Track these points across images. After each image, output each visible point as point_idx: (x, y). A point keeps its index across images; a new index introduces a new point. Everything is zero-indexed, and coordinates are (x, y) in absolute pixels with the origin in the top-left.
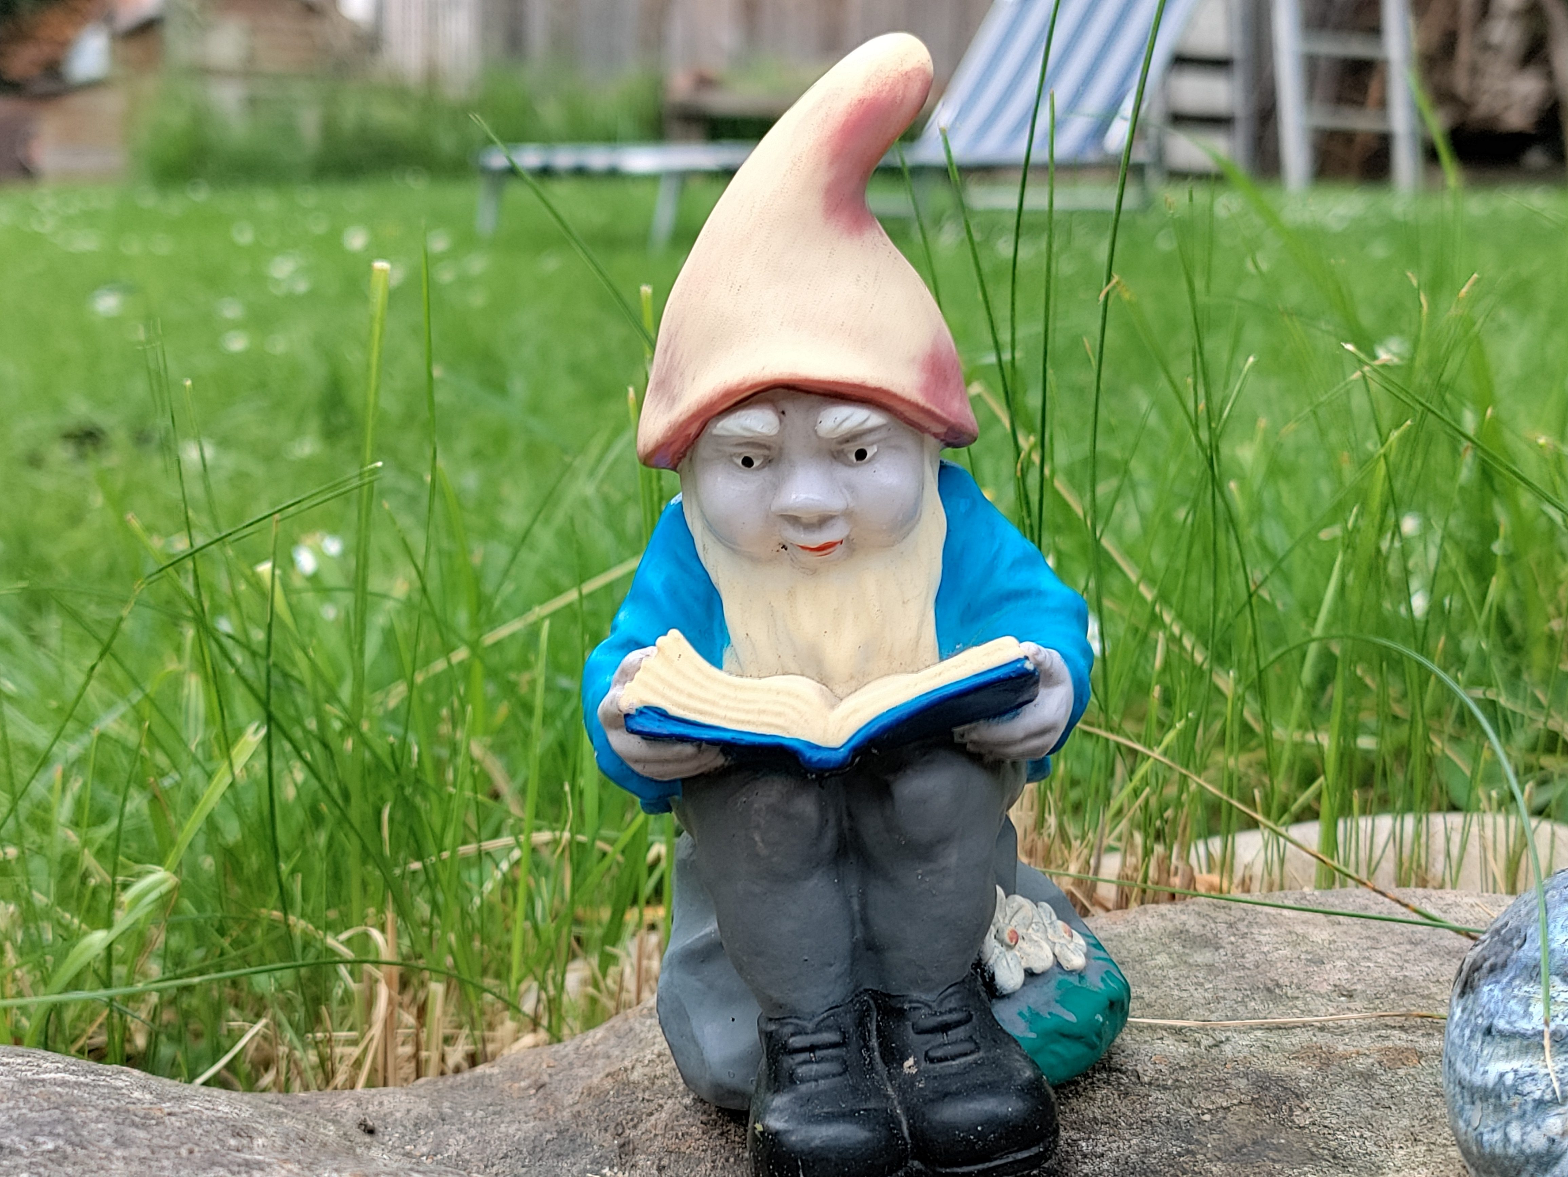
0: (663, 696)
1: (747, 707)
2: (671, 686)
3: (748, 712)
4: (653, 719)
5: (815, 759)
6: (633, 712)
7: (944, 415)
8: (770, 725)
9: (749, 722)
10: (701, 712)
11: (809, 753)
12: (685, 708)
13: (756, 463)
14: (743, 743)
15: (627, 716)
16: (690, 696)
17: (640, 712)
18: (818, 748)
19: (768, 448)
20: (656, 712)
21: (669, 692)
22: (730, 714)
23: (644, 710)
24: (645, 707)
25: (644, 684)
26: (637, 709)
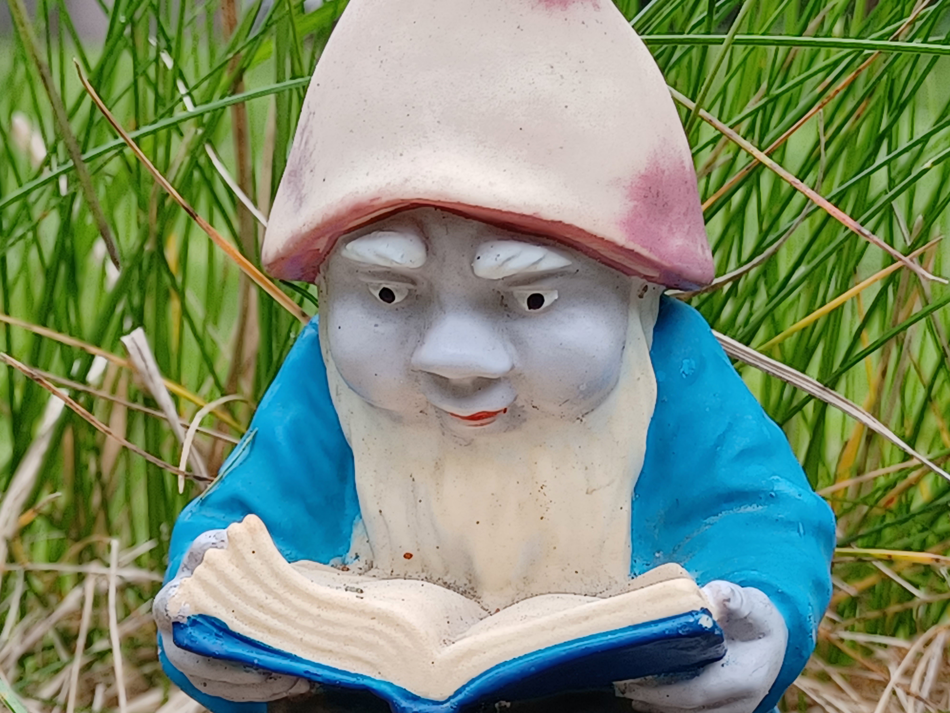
0: (224, 603)
1: (331, 630)
2: (237, 590)
3: (330, 637)
4: (210, 633)
6: (185, 621)
10: (270, 630)
11: (402, 703)
12: (252, 622)
13: (398, 299)
15: (176, 624)
16: (261, 607)
17: (194, 622)
19: (413, 282)
20: (213, 624)
21: (233, 598)
22: (308, 638)
23: (199, 620)
24: (201, 616)
25: (204, 584)
26: (189, 618)
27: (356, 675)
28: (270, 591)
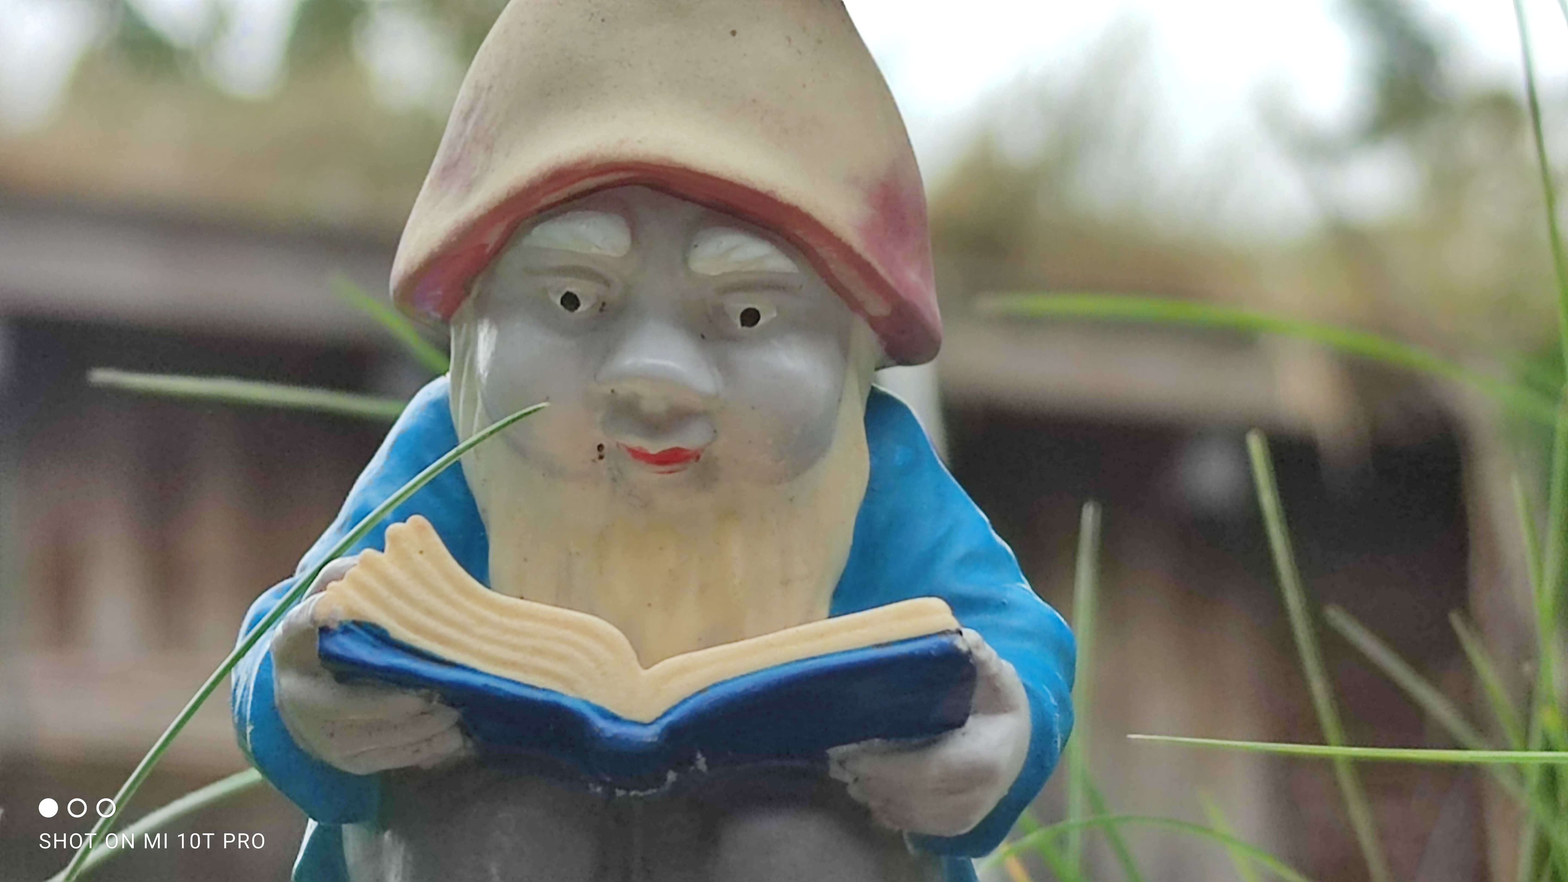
0: (387, 608)
1: (517, 641)
2: (401, 593)
3: (515, 648)
4: (366, 641)
5: (609, 734)
6: (334, 626)
7: (891, 281)
8: (545, 673)
9: (513, 665)
11: (601, 723)
12: (418, 629)
13: (583, 307)
14: (501, 694)
15: (324, 631)
16: (430, 612)
17: (346, 630)
18: (615, 718)
19: (606, 282)
20: (369, 632)
21: (397, 602)
22: (486, 648)
23: (352, 627)
24: (355, 623)
25: (360, 586)
26: (341, 623)
27: (544, 690)
28: (441, 595)
